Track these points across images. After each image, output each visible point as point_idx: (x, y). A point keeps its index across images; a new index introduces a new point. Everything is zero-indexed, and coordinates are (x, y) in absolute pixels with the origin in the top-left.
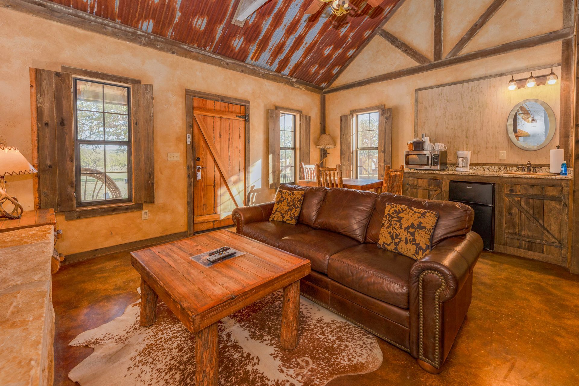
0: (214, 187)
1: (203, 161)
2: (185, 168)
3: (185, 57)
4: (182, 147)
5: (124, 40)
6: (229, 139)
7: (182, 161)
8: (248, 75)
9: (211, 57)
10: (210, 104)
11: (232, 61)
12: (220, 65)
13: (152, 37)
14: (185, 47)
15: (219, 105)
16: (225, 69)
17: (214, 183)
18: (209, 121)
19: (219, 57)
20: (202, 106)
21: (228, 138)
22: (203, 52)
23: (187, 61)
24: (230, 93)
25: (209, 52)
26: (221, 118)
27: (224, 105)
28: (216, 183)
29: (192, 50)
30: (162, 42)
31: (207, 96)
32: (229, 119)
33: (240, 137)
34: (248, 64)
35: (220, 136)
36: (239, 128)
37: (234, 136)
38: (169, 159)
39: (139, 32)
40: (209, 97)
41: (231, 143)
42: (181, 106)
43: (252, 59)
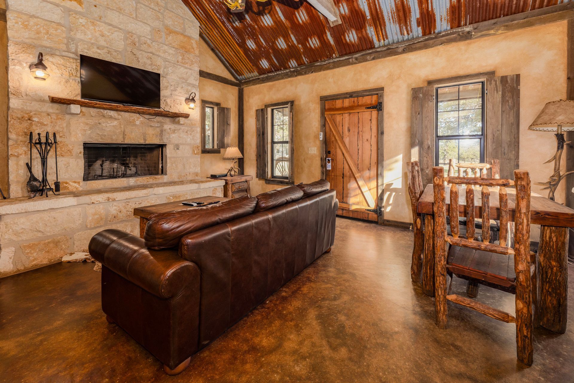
0: (343, 178)
1: (333, 154)
2: (320, 159)
3: (320, 71)
4: (318, 143)
5: (287, 78)
6: (358, 133)
7: (318, 154)
8: (382, 59)
9: (340, 60)
10: (339, 103)
11: (360, 54)
12: (349, 64)
13: (299, 69)
14: (318, 64)
15: (347, 103)
16: (354, 65)
17: (343, 174)
18: (338, 118)
19: (346, 57)
20: (332, 107)
21: (356, 131)
22: (331, 61)
23: (322, 73)
24: (360, 87)
25: (336, 58)
26: (350, 113)
27: (353, 101)
28: (345, 174)
29: (324, 63)
30: (305, 68)
31: (337, 97)
32: (358, 113)
33: (371, 129)
34: (378, 48)
35: (349, 130)
36: (371, 120)
37: (364, 129)
38: (309, 152)
39: (292, 70)
40: (339, 97)
41: (360, 136)
42: (317, 111)
43: (379, 41)
